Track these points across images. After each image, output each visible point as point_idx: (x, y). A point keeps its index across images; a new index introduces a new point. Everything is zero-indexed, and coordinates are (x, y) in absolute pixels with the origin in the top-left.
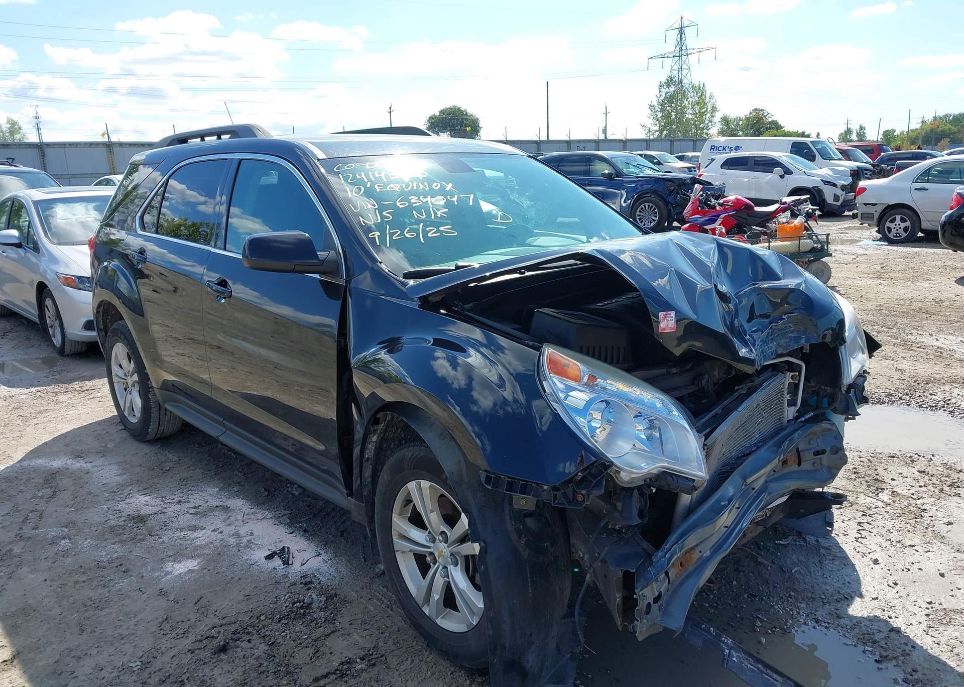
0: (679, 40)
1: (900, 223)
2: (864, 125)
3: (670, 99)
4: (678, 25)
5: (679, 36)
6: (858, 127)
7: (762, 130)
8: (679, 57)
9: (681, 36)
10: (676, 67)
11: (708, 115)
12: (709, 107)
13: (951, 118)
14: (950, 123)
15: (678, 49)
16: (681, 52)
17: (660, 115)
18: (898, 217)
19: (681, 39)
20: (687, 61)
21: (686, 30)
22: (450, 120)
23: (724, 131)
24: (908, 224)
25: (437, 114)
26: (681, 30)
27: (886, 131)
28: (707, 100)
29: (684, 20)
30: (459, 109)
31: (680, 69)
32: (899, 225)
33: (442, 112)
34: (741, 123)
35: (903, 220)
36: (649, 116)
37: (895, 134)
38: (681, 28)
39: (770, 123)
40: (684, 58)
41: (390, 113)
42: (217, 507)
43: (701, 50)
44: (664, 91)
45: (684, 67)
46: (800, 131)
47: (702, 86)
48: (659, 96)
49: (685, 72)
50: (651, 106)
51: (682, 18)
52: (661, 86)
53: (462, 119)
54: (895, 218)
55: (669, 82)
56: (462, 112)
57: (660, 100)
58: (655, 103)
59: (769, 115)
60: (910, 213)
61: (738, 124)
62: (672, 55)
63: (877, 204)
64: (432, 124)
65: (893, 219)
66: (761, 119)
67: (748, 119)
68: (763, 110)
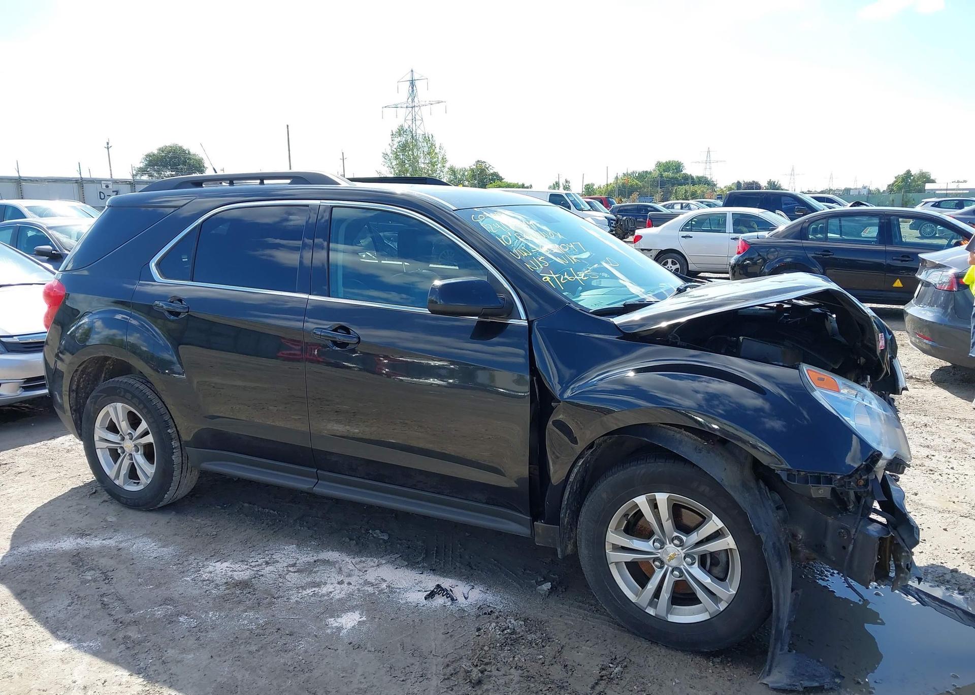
0: (411, 91)
1: (671, 265)
2: (568, 180)
3: (404, 147)
4: (409, 77)
5: (411, 88)
6: (564, 181)
7: (485, 180)
8: (412, 107)
9: (412, 88)
10: (410, 117)
11: (439, 165)
12: (440, 158)
13: (637, 175)
14: (636, 179)
15: (410, 100)
16: (412, 103)
17: (394, 163)
18: (670, 261)
19: (413, 91)
20: (419, 113)
21: (417, 83)
22: (171, 158)
23: (452, 181)
24: (678, 266)
25: (156, 152)
26: (412, 83)
27: (587, 185)
28: (437, 150)
29: (415, 74)
30: (181, 148)
31: (414, 120)
32: (671, 267)
33: (161, 150)
34: (466, 173)
35: (674, 263)
36: (383, 163)
37: (594, 187)
38: (412, 81)
39: (492, 174)
40: (417, 109)
41: (108, 148)
42: (315, 561)
43: (432, 103)
44: (397, 140)
45: (417, 117)
46: (520, 183)
47: (430, 137)
48: (391, 144)
49: (418, 123)
50: (385, 155)
51: (412, 71)
52: (393, 135)
53: (185, 158)
54: (667, 261)
55: (401, 131)
56: (184, 151)
57: (393, 149)
58: (389, 152)
59: (490, 167)
60: (679, 258)
61: (464, 174)
62: (405, 106)
63: (651, 250)
64: (150, 161)
65: (665, 262)
66: (484, 170)
67: (472, 170)
68: (485, 162)
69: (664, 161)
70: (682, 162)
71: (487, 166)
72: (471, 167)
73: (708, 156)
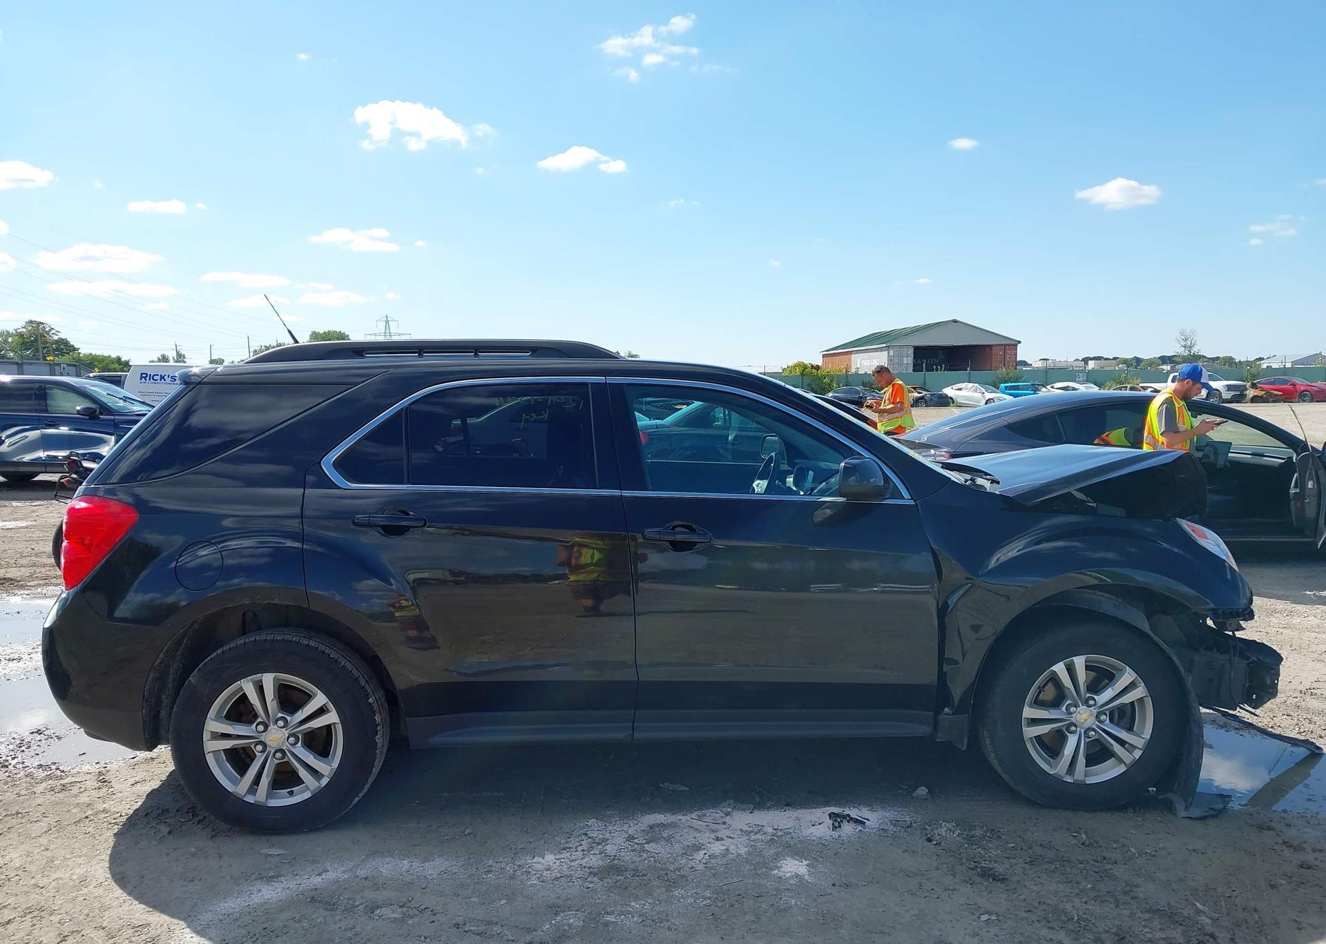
7: (45, 351)
34: (10, 340)
39: (57, 342)
59: (53, 331)
61: (6, 341)
66: (42, 335)
67: (21, 335)
68: (43, 324)
69: (322, 332)
70: (346, 334)
71: (47, 330)
72: (18, 331)
73: (387, 327)
